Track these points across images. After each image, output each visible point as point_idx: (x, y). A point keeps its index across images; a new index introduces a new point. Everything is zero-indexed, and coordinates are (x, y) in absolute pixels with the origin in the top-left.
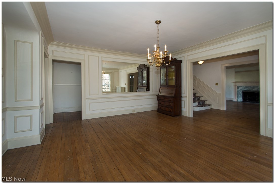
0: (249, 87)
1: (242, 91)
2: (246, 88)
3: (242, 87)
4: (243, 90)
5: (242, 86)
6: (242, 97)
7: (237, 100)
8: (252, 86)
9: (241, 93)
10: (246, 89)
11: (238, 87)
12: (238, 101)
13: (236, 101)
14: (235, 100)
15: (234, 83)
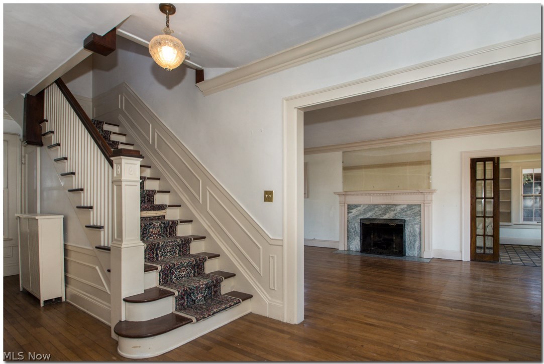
0: (376, 209)
1: (359, 221)
2: (370, 211)
3: (359, 208)
4: (362, 218)
5: (359, 206)
6: (359, 239)
7: (348, 246)
8: (383, 206)
9: (356, 225)
10: (369, 215)
11: (350, 207)
12: (349, 250)
13: (346, 249)
14: (342, 247)
15: (340, 194)
